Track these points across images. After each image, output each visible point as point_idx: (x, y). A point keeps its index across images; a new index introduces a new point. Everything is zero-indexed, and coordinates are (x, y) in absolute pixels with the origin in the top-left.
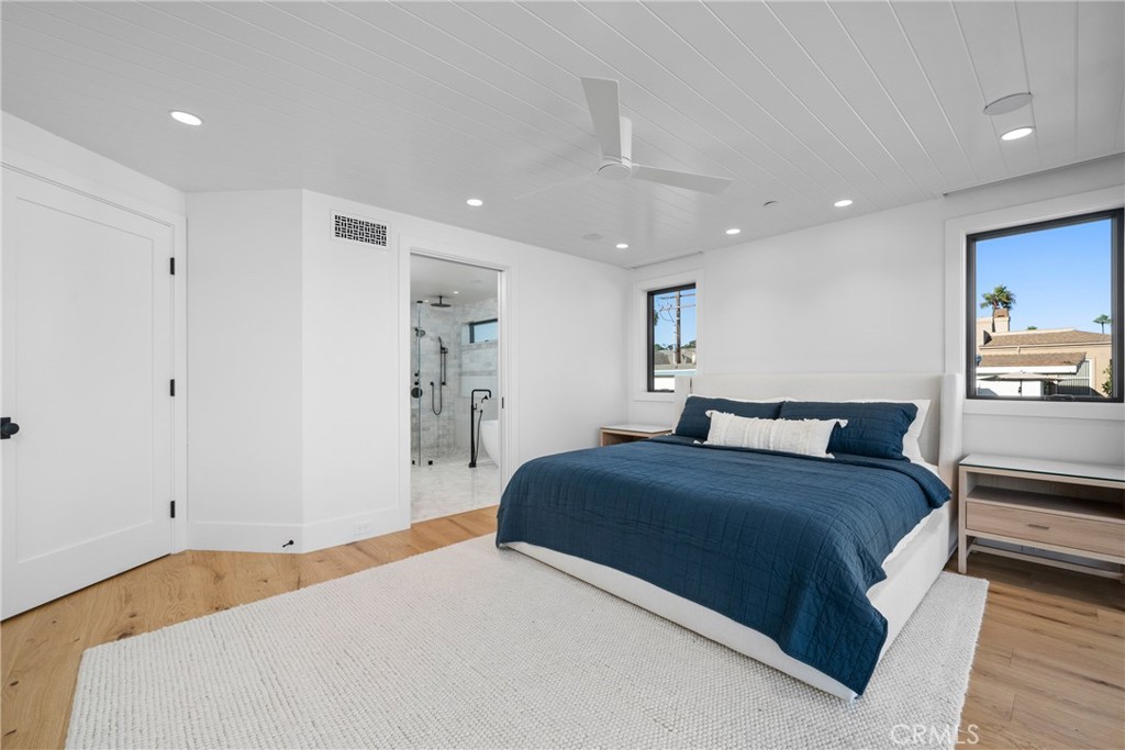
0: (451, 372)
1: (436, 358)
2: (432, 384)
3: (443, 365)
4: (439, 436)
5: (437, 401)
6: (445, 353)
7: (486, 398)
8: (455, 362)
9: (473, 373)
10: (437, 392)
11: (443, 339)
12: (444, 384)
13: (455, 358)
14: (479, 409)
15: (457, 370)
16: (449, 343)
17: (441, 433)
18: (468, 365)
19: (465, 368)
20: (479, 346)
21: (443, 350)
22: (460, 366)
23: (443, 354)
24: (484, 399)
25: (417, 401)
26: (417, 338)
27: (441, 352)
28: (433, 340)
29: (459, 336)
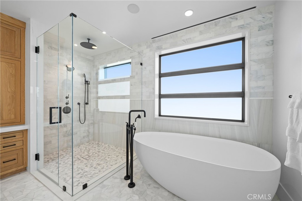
0: (92, 96)
1: (83, 87)
2: (79, 104)
3: (87, 92)
4: (84, 137)
5: (82, 115)
7: (139, 117)
8: (94, 90)
9: (108, 98)
10: (82, 109)
12: (87, 104)
13: (94, 88)
15: (95, 95)
16: (91, 79)
17: (86, 134)
18: (102, 92)
19: (100, 94)
21: (87, 83)
22: (97, 93)
23: (87, 85)
24: (137, 117)
25: (67, 115)
26: (67, 72)
27: (85, 84)
28: (79, 75)
29: (97, 74)
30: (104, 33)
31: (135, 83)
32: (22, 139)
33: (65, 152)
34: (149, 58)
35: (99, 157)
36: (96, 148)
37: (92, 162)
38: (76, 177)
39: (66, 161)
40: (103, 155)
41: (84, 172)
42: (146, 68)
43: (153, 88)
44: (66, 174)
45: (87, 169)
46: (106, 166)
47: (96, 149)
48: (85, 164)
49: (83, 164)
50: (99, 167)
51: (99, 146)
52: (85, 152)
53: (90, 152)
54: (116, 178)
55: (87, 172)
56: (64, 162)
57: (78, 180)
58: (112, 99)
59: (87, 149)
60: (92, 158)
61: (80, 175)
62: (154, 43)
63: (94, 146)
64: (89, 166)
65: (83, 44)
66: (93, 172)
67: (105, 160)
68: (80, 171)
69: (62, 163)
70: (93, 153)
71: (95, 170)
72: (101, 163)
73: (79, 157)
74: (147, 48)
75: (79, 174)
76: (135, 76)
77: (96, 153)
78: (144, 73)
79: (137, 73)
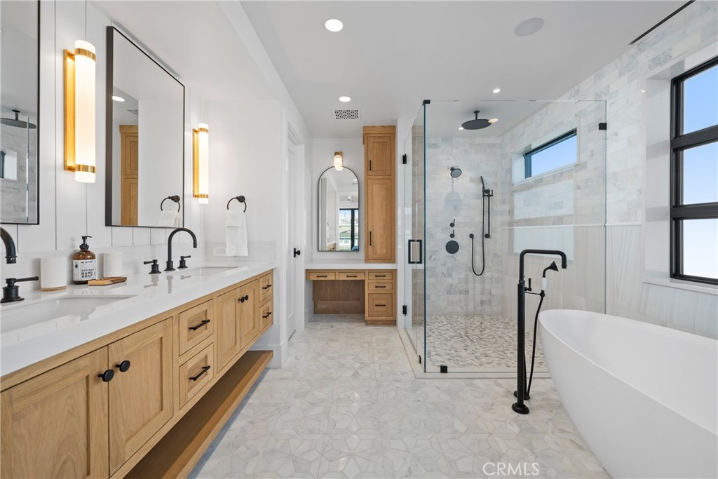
0: (497, 222)
1: (478, 203)
2: (472, 236)
3: (487, 212)
4: (482, 303)
5: (478, 258)
6: (489, 196)
7: (553, 267)
8: (506, 207)
9: (529, 222)
10: (478, 248)
11: (486, 179)
12: (488, 236)
13: (504, 202)
14: (536, 289)
15: (507, 218)
16: (496, 184)
17: (485, 298)
18: (522, 209)
19: (518, 215)
20: (540, 181)
21: (487, 193)
22: (511, 212)
23: (486, 198)
24: (549, 268)
25: (453, 257)
26: (453, 180)
27: (484, 196)
28: (472, 180)
29: (510, 171)
30: (497, 91)
31: (587, 180)
32: (391, 281)
33: (447, 319)
34: (628, 101)
35: (495, 345)
36: (500, 329)
37: (478, 347)
38: (444, 356)
39: (443, 332)
40: (505, 344)
41: (457, 356)
42: (616, 134)
43: (638, 190)
44: (434, 347)
45: (464, 354)
46: (499, 362)
47: (497, 331)
48: (466, 346)
49: (463, 345)
50: (484, 359)
51: (508, 327)
52: (476, 329)
53: (484, 332)
54: (500, 385)
55: (461, 357)
56: (439, 332)
57: (443, 360)
58: (536, 225)
59: (482, 326)
60: (483, 343)
61: (449, 357)
62: (643, 51)
63: (498, 326)
64: (469, 351)
65: (468, 125)
66: (470, 362)
67: (503, 354)
68: (453, 352)
69: (437, 333)
70: (489, 336)
71: (475, 360)
72: (492, 355)
73: (463, 333)
74: (620, 75)
75: (448, 354)
76: (586, 162)
77: (494, 338)
78: (610, 150)
79: (592, 155)
